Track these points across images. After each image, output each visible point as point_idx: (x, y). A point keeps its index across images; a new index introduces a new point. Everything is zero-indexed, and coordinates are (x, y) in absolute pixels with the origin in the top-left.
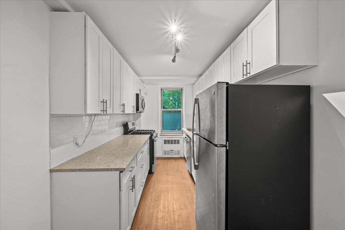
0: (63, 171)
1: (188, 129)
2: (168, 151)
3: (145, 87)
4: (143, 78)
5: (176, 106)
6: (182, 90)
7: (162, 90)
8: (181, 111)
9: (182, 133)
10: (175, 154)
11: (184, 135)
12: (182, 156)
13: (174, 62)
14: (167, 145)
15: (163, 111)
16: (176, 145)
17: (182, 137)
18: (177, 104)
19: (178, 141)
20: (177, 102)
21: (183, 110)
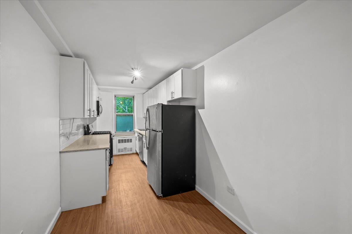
0: (69, 152)
1: (139, 130)
2: (122, 149)
3: (100, 94)
4: (100, 87)
5: (126, 110)
6: (134, 97)
7: (115, 96)
8: (133, 115)
9: (134, 133)
10: (128, 151)
11: (136, 135)
12: (135, 152)
13: (132, 83)
14: (121, 144)
15: (116, 115)
16: (130, 143)
17: (134, 136)
18: (127, 108)
19: (131, 140)
20: (126, 106)
21: (135, 114)
